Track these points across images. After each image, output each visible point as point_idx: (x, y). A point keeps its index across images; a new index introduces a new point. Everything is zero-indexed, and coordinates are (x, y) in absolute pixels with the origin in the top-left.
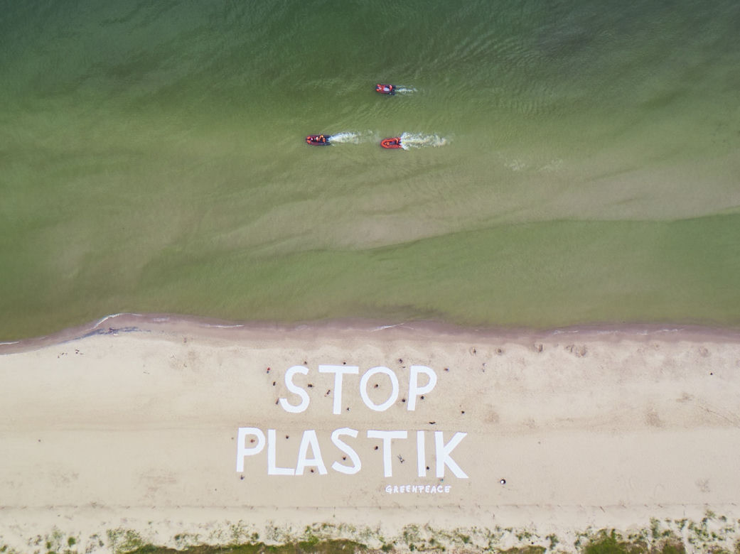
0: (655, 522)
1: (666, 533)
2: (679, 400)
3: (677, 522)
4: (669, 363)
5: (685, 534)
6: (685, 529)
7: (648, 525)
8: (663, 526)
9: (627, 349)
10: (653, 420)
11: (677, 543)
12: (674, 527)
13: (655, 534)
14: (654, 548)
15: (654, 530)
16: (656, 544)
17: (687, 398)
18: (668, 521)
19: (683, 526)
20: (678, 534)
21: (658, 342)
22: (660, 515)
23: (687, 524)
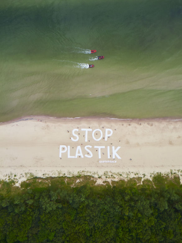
0: (171, 170)
1: (175, 173)
2: (177, 138)
3: (177, 170)
4: (175, 128)
5: (180, 174)
6: (180, 172)
7: (170, 171)
8: (174, 172)
9: (163, 124)
10: (171, 143)
11: (177, 176)
12: (176, 172)
14: (171, 177)
15: (171, 173)
16: (172, 176)
17: (179, 137)
18: (175, 170)
19: (179, 171)
20: (178, 174)
21: (172, 122)
22: (173, 169)
23: (180, 171)
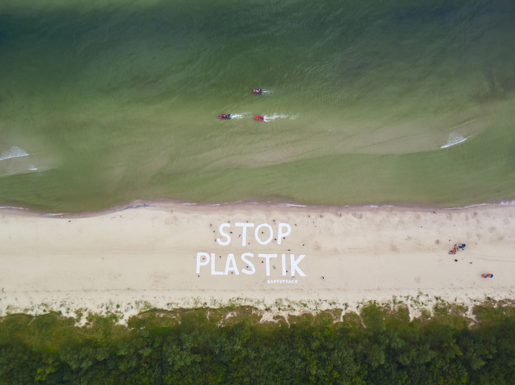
0: (394, 297)
1: (400, 302)
2: (406, 239)
3: (405, 297)
4: (401, 222)
5: (409, 302)
6: (409, 300)
7: (391, 299)
8: (398, 299)
9: (382, 215)
10: (394, 249)
11: (405, 307)
12: (403, 299)
13: (394, 302)
14: (394, 309)
15: (394, 301)
16: (395, 308)
17: (410, 238)
18: (401, 297)
19: (408, 299)
20: (406, 303)
21: (396, 212)
22: (397, 294)
23: (410, 298)
